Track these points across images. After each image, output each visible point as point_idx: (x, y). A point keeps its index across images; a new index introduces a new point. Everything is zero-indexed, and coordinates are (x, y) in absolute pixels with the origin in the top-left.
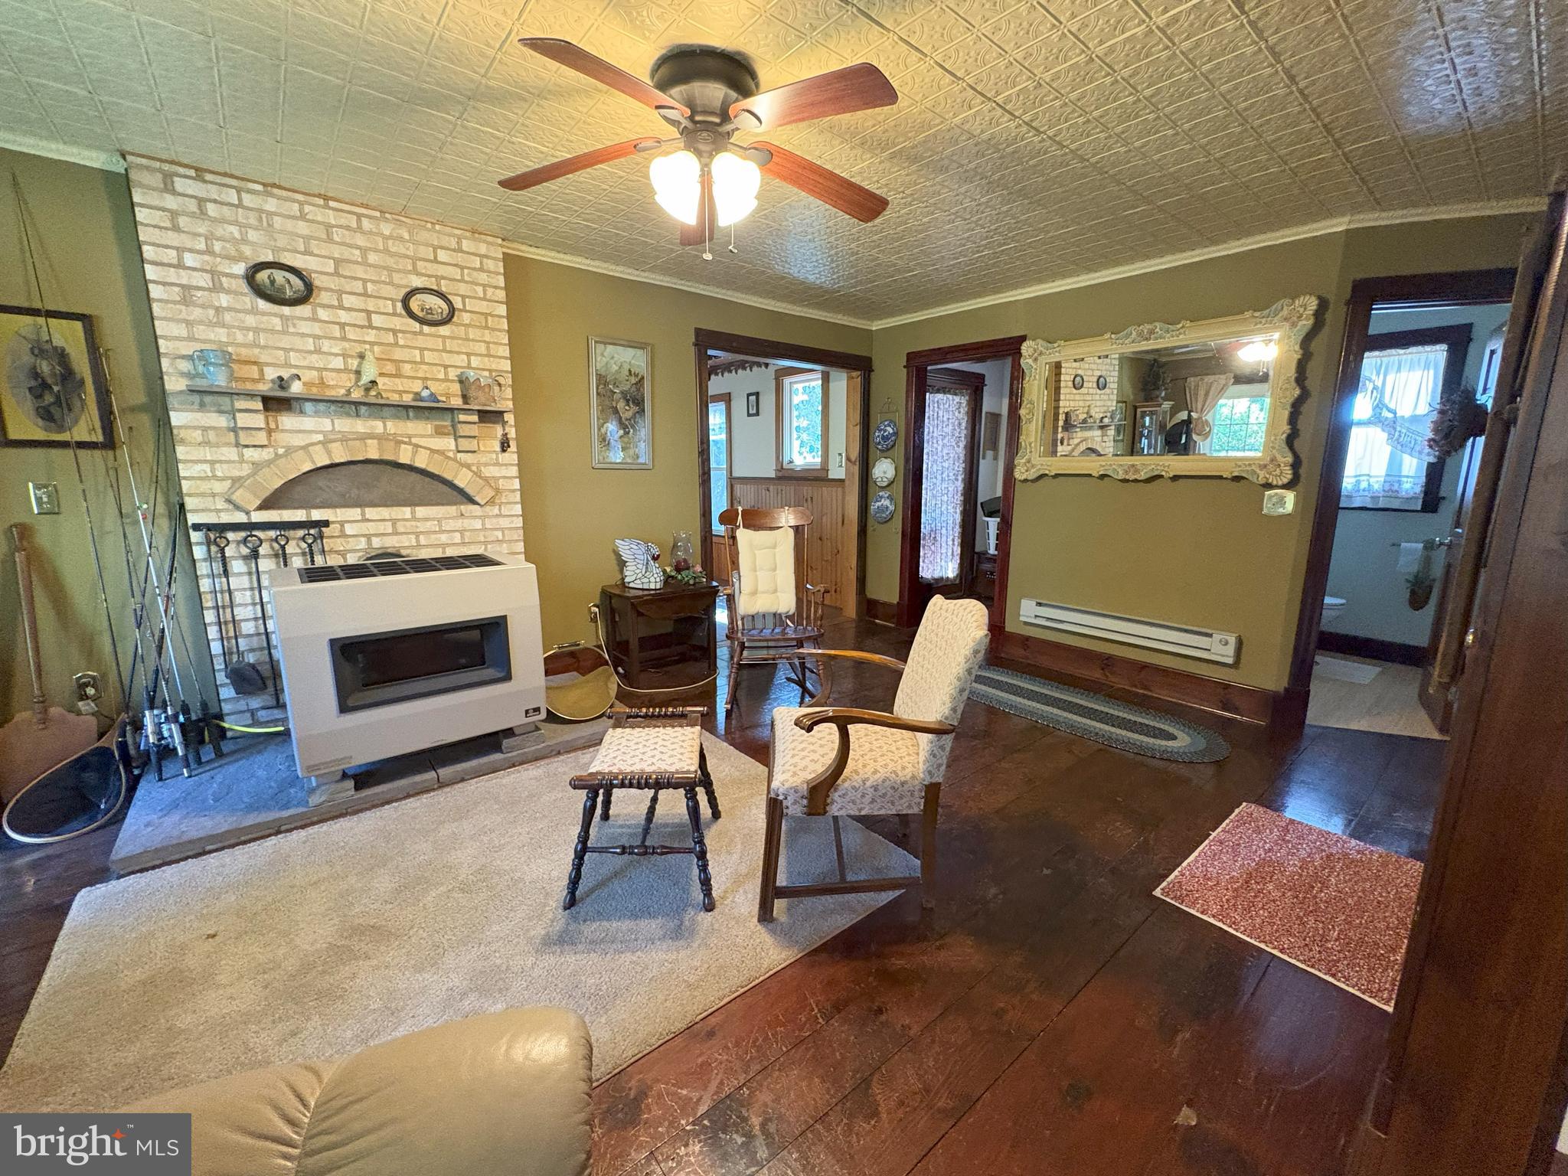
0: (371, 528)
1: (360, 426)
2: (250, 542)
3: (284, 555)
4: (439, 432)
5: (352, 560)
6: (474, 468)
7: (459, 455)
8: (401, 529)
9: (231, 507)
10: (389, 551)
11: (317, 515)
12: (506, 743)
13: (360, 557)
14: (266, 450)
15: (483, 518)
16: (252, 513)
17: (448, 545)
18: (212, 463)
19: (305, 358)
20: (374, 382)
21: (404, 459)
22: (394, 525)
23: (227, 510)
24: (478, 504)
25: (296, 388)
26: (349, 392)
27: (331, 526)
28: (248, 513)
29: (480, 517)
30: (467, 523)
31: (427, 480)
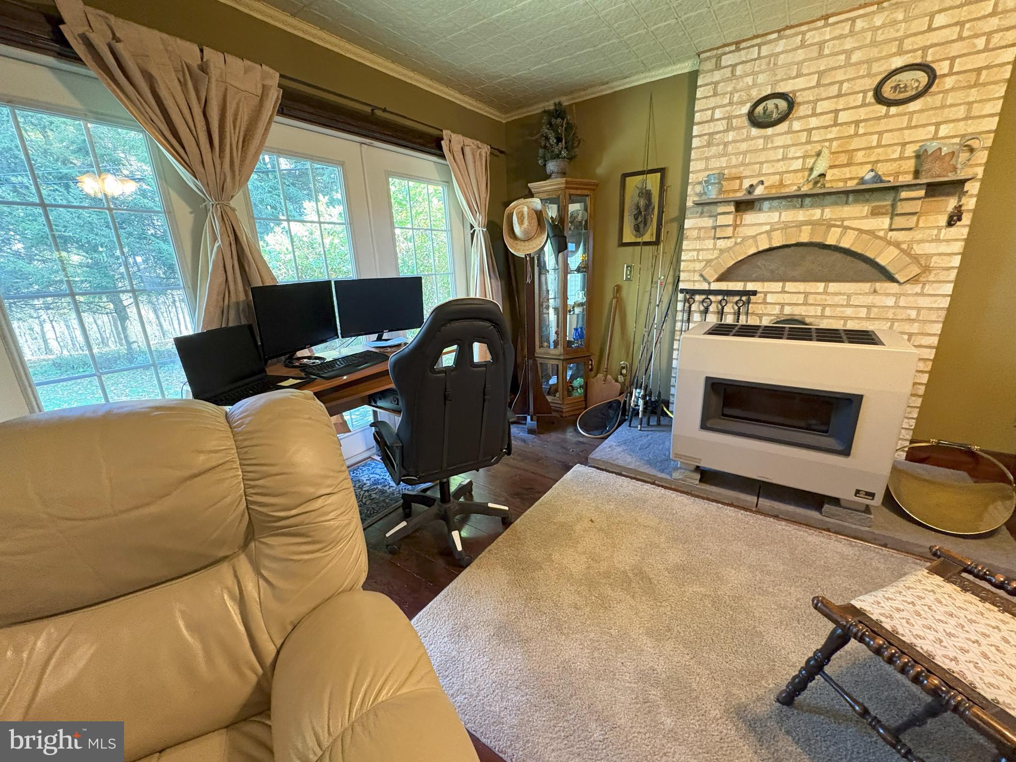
0: (787, 298)
1: (801, 215)
2: (706, 302)
3: (723, 312)
4: (875, 213)
5: (766, 322)
6: (904, 246)
7: (890, 234)
8: (811, 301)
9: (702, 279)
10: (796, 318)
11: (750, 286)
12: (827, 507)
13: (771, 320)
14: (730, 240)
15: (898, 296)
16: (712, 284)
17: (852, 318)
18: (698, 251)
19: (773, 166)
20: (823, 175)
21: (830, 241)
22: (806, 298)
23: (699, 281)
24: (898, 282)
25: (759, 191)
26: (799, 188)
27: (758, 295)
28: (709, 283)
29: (894, 295)
30: (878, 300)
31: (849, 258)
